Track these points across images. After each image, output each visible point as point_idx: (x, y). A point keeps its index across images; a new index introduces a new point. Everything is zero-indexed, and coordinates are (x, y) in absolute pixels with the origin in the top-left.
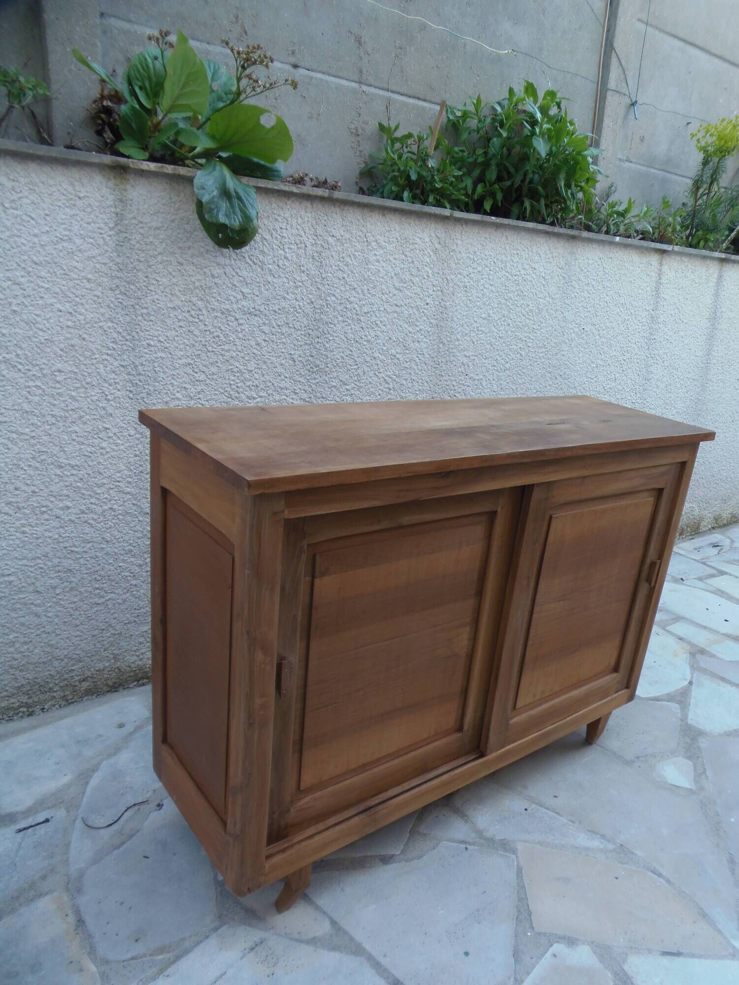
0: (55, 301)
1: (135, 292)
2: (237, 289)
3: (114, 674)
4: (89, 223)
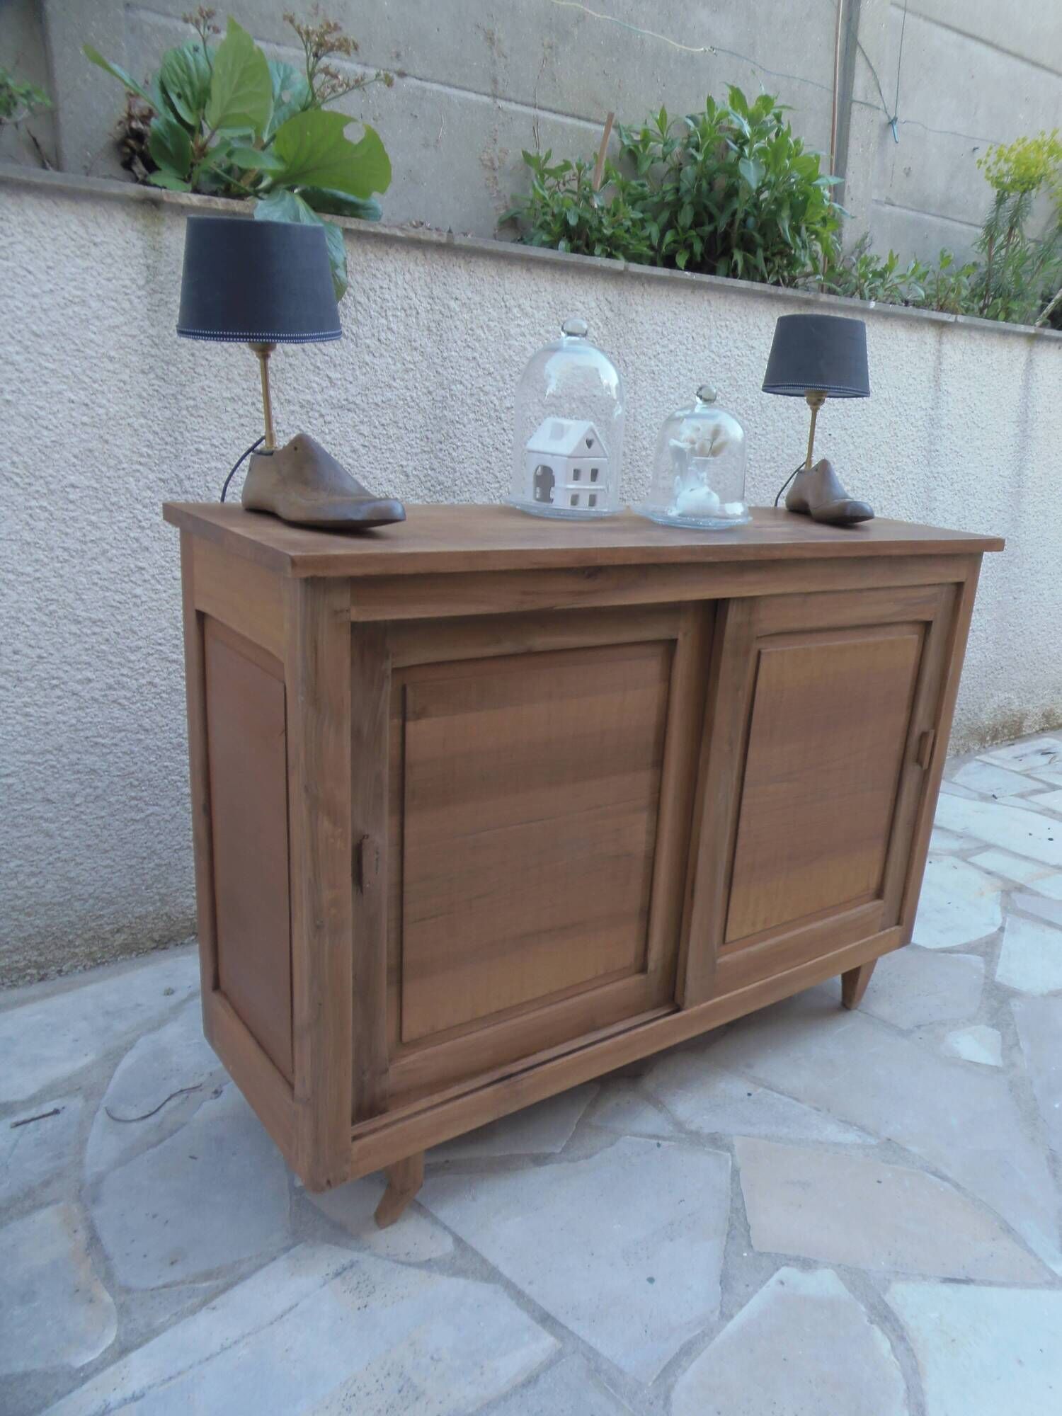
0: (65, 387)
1: (177, 376)
2: (321, 372)
3: (161, 924)
4: (109, 280)
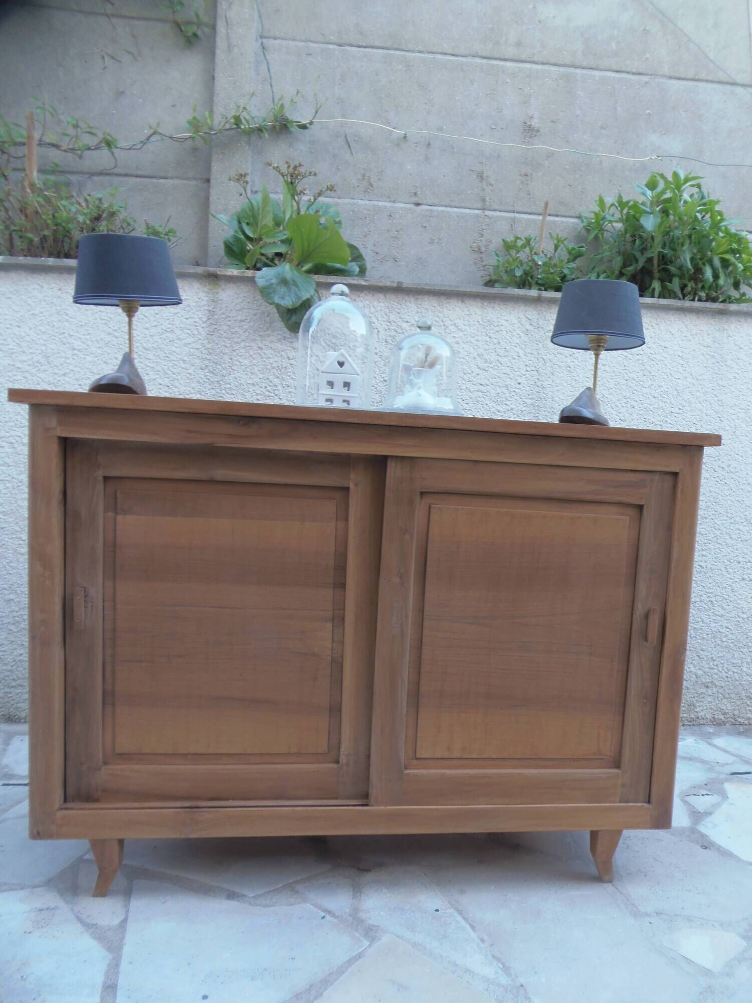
1: (221, 371)
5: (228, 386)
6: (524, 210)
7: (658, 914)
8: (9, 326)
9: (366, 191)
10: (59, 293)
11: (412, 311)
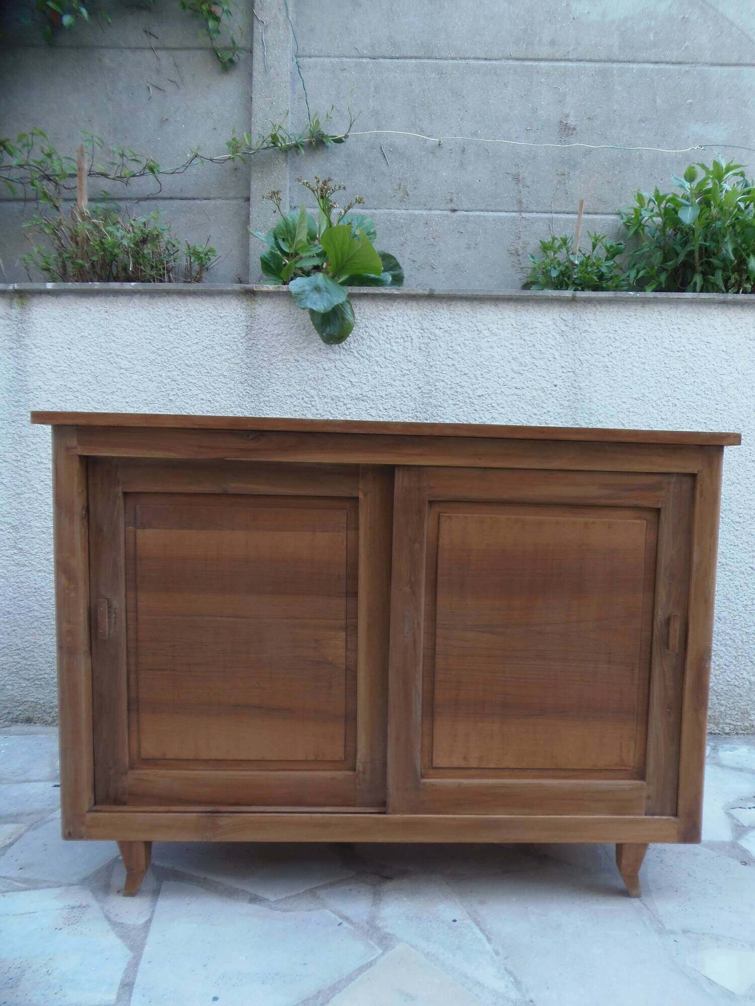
1: (259, 384)
2: (346, 379)
4: (226, 335)
5: (267, 399)
6: (562, 210)
7: (685, 932)
8: (61, 348)
9: (401, 201)
10: (105, 315)
11: (445, 318)
